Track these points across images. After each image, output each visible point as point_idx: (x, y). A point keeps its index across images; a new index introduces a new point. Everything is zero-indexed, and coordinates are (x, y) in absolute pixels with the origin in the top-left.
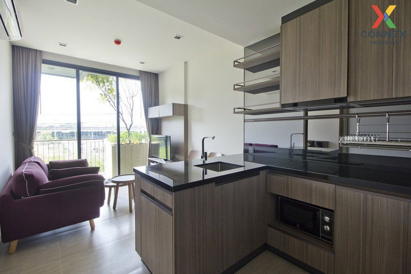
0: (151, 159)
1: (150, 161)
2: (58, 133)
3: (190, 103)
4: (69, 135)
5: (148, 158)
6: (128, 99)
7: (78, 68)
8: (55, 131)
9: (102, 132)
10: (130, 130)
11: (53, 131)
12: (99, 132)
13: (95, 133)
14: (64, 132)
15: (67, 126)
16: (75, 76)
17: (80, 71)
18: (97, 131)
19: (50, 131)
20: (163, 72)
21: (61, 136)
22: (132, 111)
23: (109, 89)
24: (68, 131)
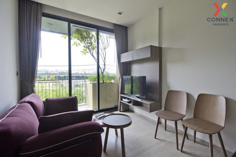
0: (123, 95)
1: (122, 98)
2: (58, 77)
3: (164, 46)
4: (63, 78)
5: (120, 95)
6: (102, 50)
7: (70, 21)
8: (57, 76)
9: (79, 76)
10: (104, 73)
11: (56, 76)
12: (78, 76)
13: (76, 77)
14: (61, 76)
15: (63, 73)
16: (67, 32)
17: (72, 25)
18: (77, 76)
19: (54, 76)
20: (132, 25)
21: (60, 78)
22: (105, 59)
23: (89, 43)
24: (63, 76)
